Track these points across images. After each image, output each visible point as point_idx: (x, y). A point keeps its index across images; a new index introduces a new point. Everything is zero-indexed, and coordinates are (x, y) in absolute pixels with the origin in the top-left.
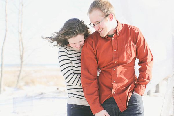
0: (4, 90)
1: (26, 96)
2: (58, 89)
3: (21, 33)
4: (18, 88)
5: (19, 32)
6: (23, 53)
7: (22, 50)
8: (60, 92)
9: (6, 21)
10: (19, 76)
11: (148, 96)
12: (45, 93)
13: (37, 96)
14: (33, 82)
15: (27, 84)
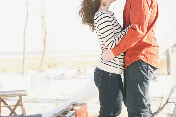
0: (27, 73)
1: (47, 77)
2: (79, 71)
3: (43, 17)
4: (41, 71)
5: (41, 16)
6: (46, 37)
7: (45, 33)
8: (80, 73)
9: (27, 5)
10: (42, 60)
11: (168, 75)
12: (65, 74)
13: (57, 77)
14: (55, 65)
15: (49, 66)
